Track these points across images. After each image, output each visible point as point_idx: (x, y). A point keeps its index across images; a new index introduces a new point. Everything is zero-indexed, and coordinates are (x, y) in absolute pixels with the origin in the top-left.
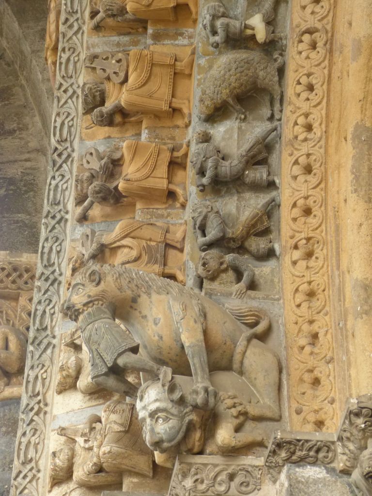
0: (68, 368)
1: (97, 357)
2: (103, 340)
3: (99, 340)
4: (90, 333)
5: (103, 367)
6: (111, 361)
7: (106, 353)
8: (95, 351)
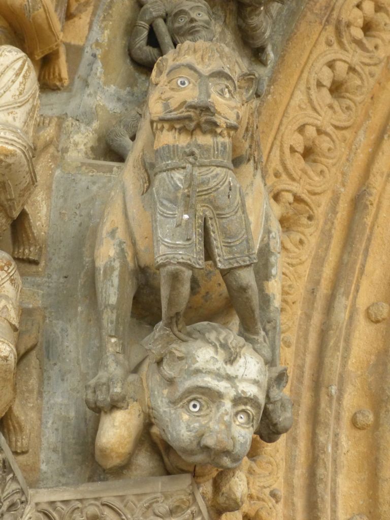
1: (197, 229)
2: (235, 217)
3: (227, 209)
4: (218, 184)
5: (202, 256)
6: (226, 260)
7: (224, 240)
8: (200, 217)
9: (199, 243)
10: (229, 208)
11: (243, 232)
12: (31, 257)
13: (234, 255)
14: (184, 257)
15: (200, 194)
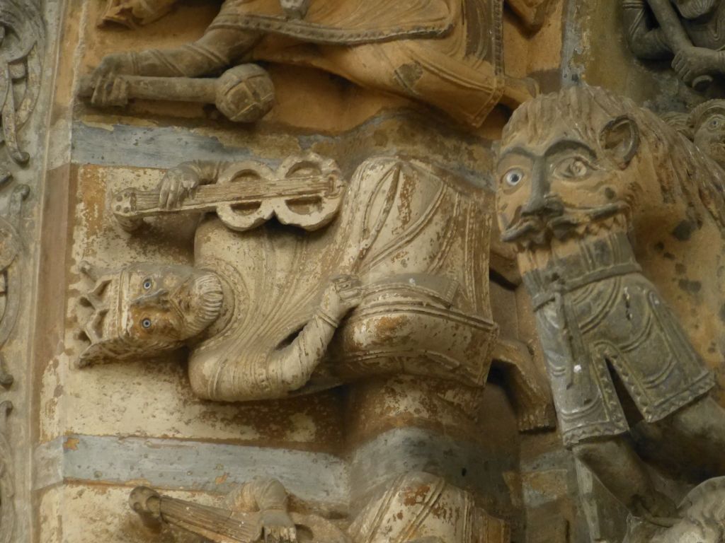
0: (188, 307)
1: (601, 379)
2: (648, 342)
3: (631, 336)
4: (604, 307)
5: (620, 415)
6: (658, 406)
7: (645, 380)
8: (599, 361)
9: (611, 398)
10: (634, 334)
11: (669, 359)
12: (539, 425)
13: (664, 396)
14: (585, 429)
15: (586, 329)
